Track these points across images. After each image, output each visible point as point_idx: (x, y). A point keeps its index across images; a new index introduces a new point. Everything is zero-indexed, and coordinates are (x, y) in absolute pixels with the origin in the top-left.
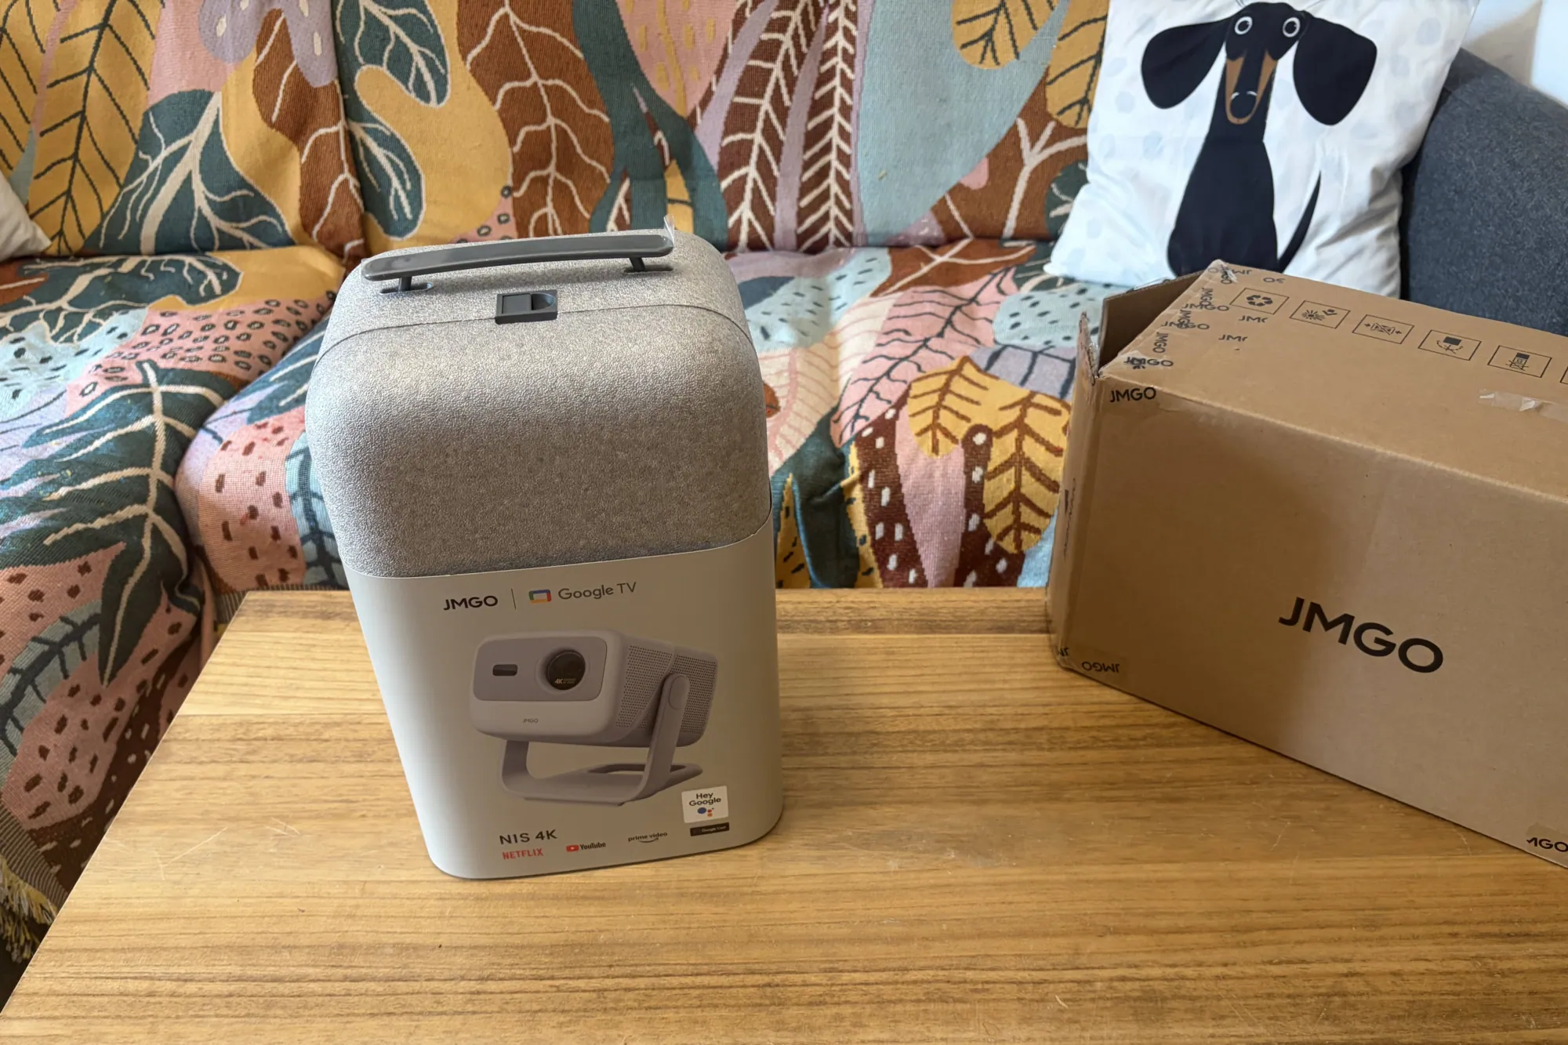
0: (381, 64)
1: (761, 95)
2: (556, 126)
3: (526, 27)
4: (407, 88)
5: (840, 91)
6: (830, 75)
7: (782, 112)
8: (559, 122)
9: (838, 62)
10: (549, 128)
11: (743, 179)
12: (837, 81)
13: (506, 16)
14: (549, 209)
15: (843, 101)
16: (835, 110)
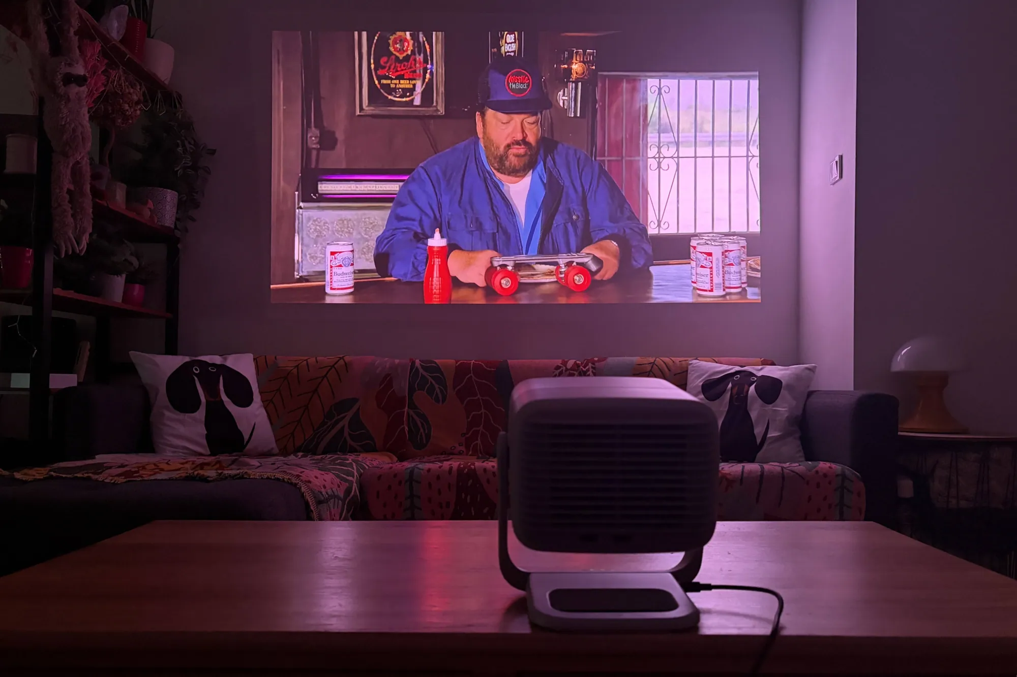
0: (424, 391)
2: (485, 413)
3: (477, 380)
4: (432, 399)
8: (486, 411)
10: (482, 413)
13: (471, 376)
14: (479, 442)
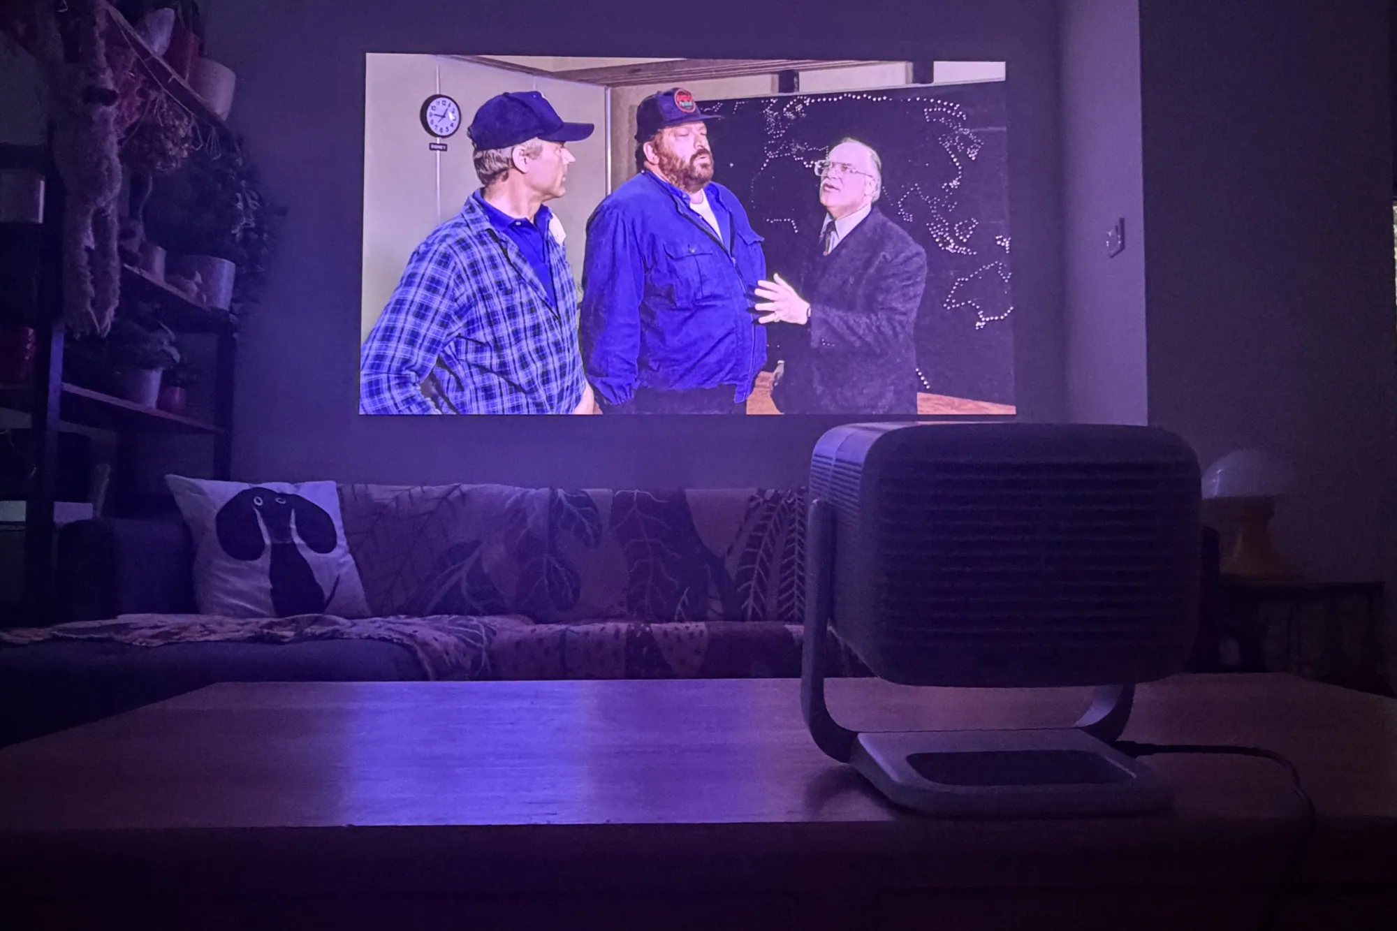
0: (570, 530)
1: (759, 548)
2: (654, 560)
3: (643, 515)
4: (580, 541)
5: (797, 548)
6: (793, 540)
7: (770, 556)
8: (655, 558)
9: (796, 536)
10: (650, 561)
11: (749, 587)
12: (796, 544)
13: (635, 511)
14: (646, 600)
15: (799, 553)
16: (795, 556)
